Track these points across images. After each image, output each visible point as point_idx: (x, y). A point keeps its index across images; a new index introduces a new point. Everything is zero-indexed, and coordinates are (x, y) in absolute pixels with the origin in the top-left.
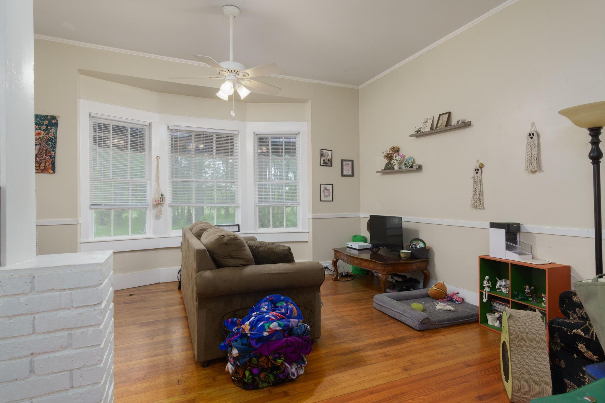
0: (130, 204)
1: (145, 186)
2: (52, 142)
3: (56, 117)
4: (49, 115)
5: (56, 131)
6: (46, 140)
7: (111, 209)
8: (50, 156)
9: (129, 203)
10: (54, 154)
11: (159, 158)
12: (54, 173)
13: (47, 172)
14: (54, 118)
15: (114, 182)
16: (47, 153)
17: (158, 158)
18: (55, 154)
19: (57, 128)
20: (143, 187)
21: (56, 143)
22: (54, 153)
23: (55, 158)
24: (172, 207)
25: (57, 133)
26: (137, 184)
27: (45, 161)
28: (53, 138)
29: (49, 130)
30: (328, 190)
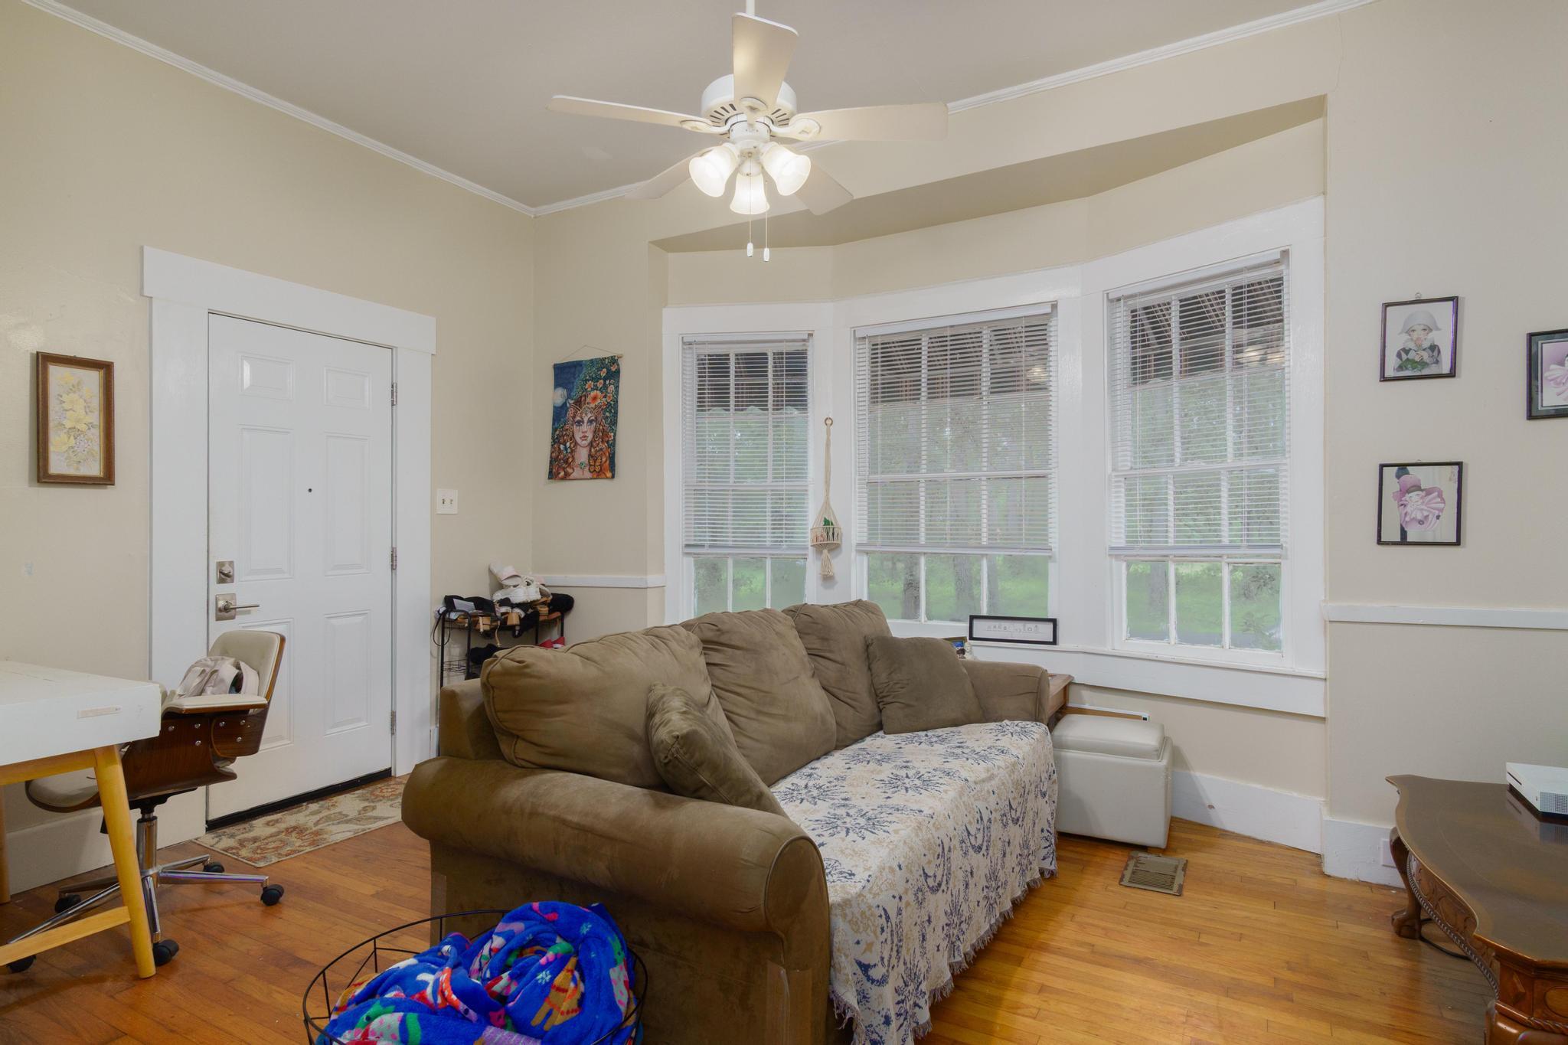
0: (768, 544)
1: (804, 499)
2: (610, 412)
3: (616, 358)
4: (606, 356)
5: (617, 387)
6: (602, 409)
7: (726, 556)
8: (608, 442)
9: (765, 541)
10: (612, 438)
11: (831, 424)
12: (613, 477)
13: (604, 476)
14: (614, 360)
15: (733, 490)
16: (605, 434)
17: (828, 422)
18: (614, 436)
19: (619, 381)
20: (797, 498)
21: (617, 414)
22: (612, 434)
23: (614, 446)
24: (867, 553)
25: (618, 391)
26: (780, 495)
27: (601, 452)
28: (612, 403)
29: (607, 388)
30: (1429, 492)
